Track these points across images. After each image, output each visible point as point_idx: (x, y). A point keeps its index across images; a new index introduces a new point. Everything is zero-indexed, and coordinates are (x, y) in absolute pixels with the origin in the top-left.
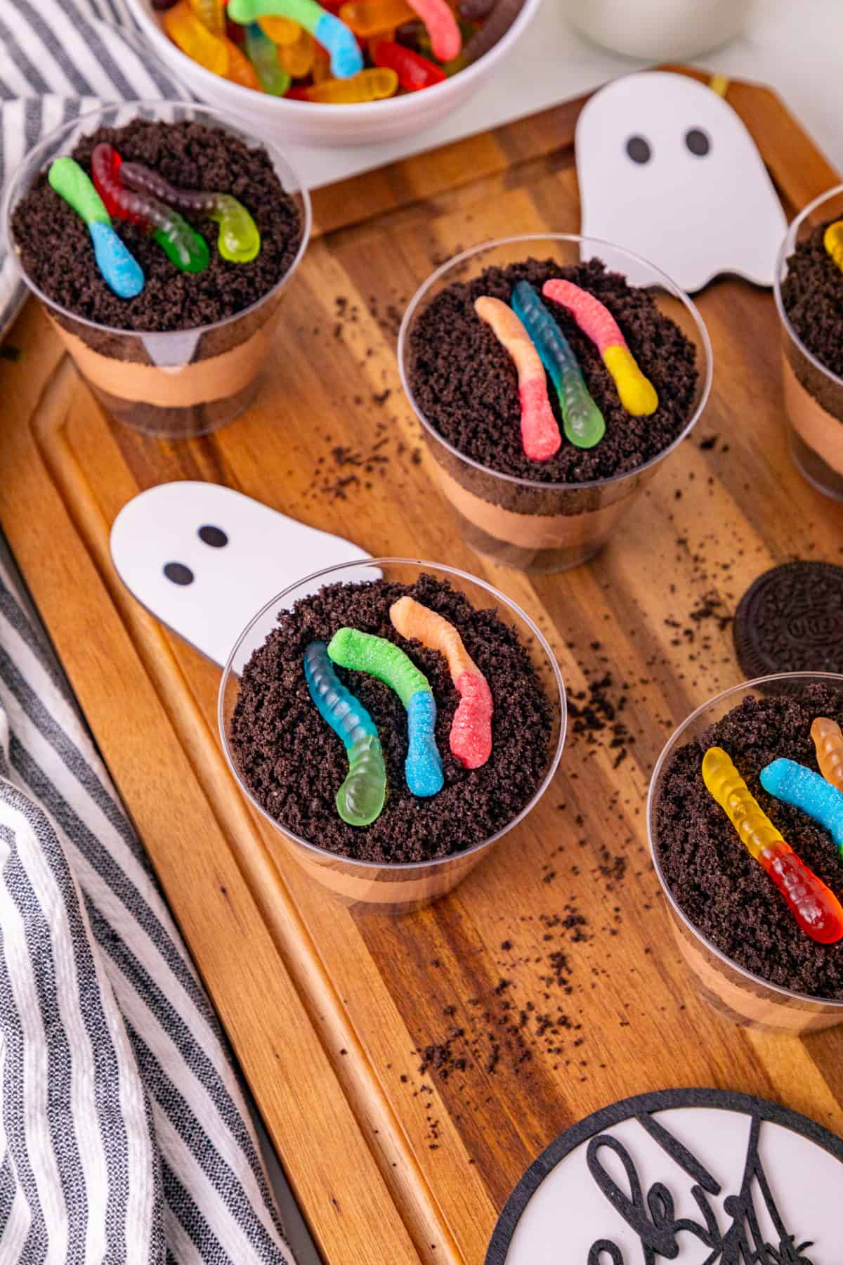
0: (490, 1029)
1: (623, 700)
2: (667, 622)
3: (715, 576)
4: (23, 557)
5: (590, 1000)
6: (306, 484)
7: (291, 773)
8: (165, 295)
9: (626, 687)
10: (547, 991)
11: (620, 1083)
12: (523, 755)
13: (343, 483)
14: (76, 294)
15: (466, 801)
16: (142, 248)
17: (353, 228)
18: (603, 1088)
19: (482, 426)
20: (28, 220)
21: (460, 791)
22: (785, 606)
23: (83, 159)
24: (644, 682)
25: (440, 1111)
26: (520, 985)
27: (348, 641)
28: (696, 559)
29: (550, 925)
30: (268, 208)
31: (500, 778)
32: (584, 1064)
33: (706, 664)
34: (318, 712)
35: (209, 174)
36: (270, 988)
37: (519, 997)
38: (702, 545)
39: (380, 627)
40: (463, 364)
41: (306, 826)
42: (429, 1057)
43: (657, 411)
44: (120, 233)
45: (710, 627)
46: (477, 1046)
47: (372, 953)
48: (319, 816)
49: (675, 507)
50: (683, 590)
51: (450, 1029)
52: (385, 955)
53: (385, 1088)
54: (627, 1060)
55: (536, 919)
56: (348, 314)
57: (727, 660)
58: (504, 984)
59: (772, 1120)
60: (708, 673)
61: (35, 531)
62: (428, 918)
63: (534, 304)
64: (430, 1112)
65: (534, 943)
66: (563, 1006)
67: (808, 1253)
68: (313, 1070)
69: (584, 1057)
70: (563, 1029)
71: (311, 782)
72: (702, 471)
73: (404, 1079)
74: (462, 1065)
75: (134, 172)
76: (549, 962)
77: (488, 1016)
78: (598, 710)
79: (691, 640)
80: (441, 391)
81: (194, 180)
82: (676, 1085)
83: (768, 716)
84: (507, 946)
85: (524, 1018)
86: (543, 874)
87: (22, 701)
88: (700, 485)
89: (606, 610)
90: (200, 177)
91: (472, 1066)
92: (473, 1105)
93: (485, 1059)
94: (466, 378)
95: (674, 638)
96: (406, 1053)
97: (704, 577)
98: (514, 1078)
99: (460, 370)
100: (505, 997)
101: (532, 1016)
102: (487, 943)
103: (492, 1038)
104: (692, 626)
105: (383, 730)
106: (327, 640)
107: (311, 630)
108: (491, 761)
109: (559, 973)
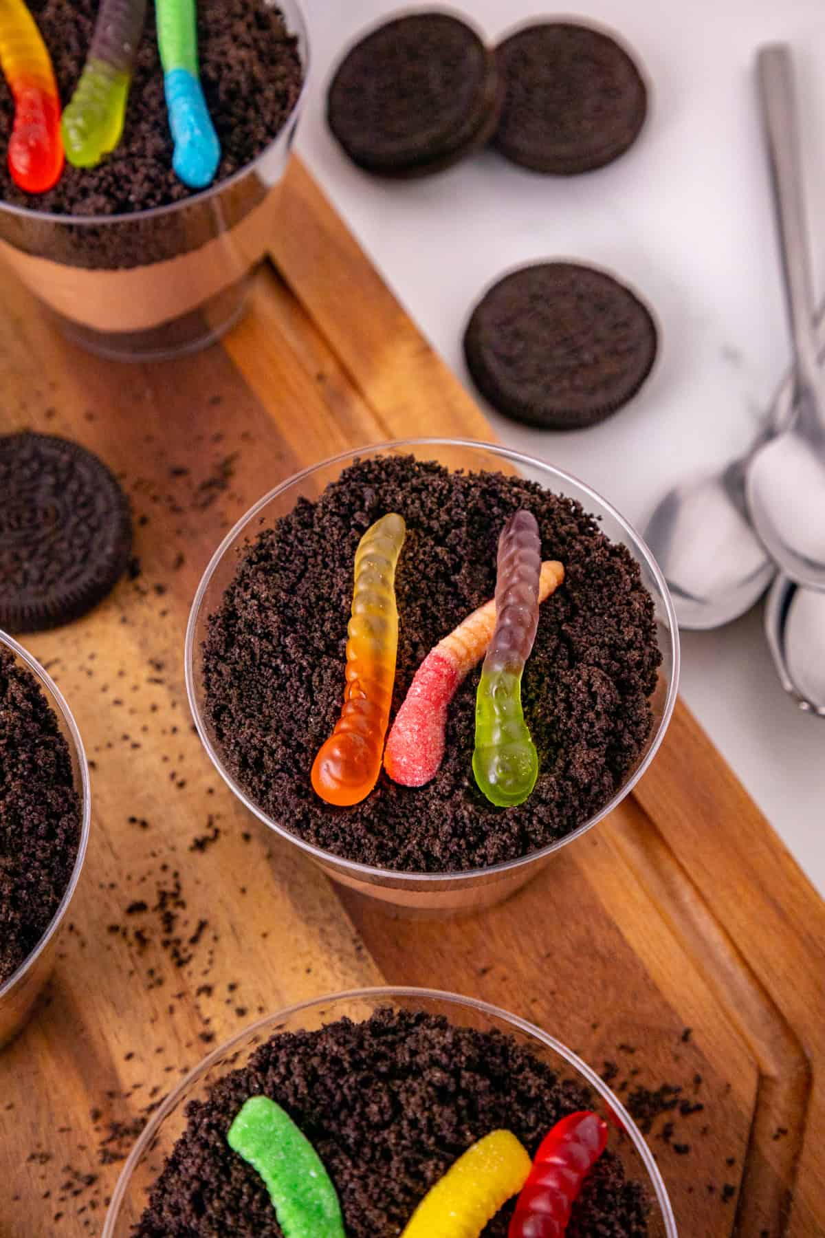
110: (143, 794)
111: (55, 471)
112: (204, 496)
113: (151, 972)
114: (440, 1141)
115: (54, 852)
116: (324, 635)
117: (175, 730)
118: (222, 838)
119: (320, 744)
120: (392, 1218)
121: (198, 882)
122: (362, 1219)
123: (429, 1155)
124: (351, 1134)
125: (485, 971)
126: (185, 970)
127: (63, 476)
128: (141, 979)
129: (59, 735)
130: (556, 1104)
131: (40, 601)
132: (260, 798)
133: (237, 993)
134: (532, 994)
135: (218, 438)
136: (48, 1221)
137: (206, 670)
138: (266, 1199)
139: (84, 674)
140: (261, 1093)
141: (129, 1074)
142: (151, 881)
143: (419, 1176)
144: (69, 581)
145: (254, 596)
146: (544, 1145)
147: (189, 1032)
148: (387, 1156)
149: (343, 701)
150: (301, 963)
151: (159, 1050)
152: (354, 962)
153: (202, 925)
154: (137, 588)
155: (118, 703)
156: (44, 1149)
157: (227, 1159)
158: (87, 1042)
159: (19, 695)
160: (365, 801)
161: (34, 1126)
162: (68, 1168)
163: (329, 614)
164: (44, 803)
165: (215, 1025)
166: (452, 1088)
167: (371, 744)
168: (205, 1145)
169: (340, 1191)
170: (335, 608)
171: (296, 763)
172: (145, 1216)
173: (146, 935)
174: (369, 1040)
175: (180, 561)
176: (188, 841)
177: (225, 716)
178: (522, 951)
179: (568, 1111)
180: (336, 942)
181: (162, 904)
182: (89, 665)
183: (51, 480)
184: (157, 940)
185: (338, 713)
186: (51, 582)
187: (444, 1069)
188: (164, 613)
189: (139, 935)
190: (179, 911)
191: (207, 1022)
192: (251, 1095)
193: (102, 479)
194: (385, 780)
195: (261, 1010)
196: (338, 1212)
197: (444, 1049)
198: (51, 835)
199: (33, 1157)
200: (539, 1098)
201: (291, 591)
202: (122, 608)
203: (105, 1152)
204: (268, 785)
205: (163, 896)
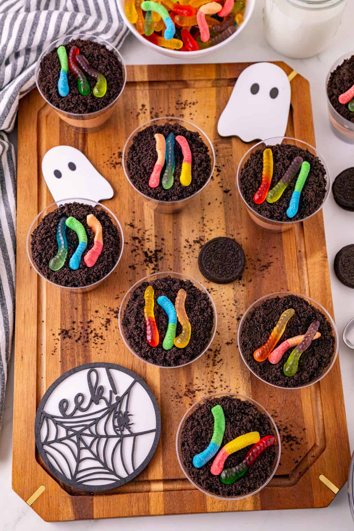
0: (82, 331)
1: (162, 258)
2: (186, 240)
3: (206, 232)
4: (19, 152)
5: (111, 334)
6: (106, 160)
7: (41, 250)
8: (71, 100)
9: (165, 254)
10: (101, 327)
11: (107, 358)
12: (102, 268)
13: (117, 163)
14: (49, 90)
15: (81, 275)
16: (72, 83)
17: (159, 82)
18: (102, 357)
19: (139, 172)
20: (46, 62)
21: (81, 272)
22: (217, 249)
23: (68, 48)
24: (171, 255)
25: (59, 346)
26: (95, 323)
27: (71, 221)
28: (204, 225)
29: (110, 311)
30: (113, 82)
31: (93, 272)
32: (101, 349)
33: (190, 257)
34: (56, 236)
35: (101, 67)
36: (31, 298)
37: (93, 326)
38: (208, 221)
39: (83, 219)
40: (144, 151)
41: (40, 265)
42: (62, 332)
43: (189, 186)
44: (68, 75)
45: (197, 246)
46: (76, 334)
47: (61, 300)
48: (44, 264)
49: (206, 207)
50: (196, 232)
51: (71, 327)
52: (64, 302)
53: (48, 335)
54: (112, 353)
55: (108, 307)
56: (143, 110)
57: (196, 258)
58: (91, 321)
59: (139, 382)
60: (189, 259)
61: (26, 145)
62: (80, 296)
63: (171, 141)
64: (56, 346)
65: (104, 314)
66: (103, 333)
67: (130, 417)
68: (32, 323)
69: (102, 348)
70: (100, 339)
71: (46, 254)
72: (220, 199)
73: (53, 335)
74: (70, 337)
75: (79, 59)
76: (105, 320)
77: (82, 327)
78: (154, 258)
79: (190, 248)
80: (134, 157)
81: (96, 67)
82: (121, 365)
83: (170, 283)
84: (97, 312)
85: (92, 332)
86: (116, 297)
87: (3, 194)
88: (217, 203)
89: (171, 230)
90: (98, 66)
91: (72, 339)
92: (68, 348)
93: (76, 338)
94: (142, 156)
95: (185, 245)
96: (57, 329)
97: (203, 231)
98: (81, 345)
99: (142, 153)
100: (89, 325)
101: (94, 332)
102: (92, 309)
103: (81, 333)
104: (192, 243)
105: (70, 248)
106: (67, 217)
107: (65, 213)
108: (93, 267)
109: (106, 324)
110: (221, 328)
111: (234, 251)
112: (262, 269)
113: (208, 364)
114: (246, 428)
115: (203, 344)
116: (269, 327)
117: (233, 317)
118: (233, 344)
119: (259, 348)
120: (232, 437)
121: (224, 351)
122: (228, 434)
123: (243, 430)
124: (232, 420)
125: (271, 397)
126: (214, 367)
127: (235, 253)
128: (205, 364)
129: (213, 321)
130: (269, 432)
131: (219, 278)
132: (243, 352)
133: (222, 377)
134: (278, 406)
135: (271, 256)
136: (170, 401)
137: (245, 322)
138: (213, 422)
139: (220, 296)
140: (220, 405)
141: (196, 381)
142: (215, 346)
143: (240, 432)
144: (226, 277)
145: (260, 313)
146: (264, 438)
147: (209, 379)
148: (236, 426)
149: (266, 341)
150: (237, 377)
151: (203, 380)
152: (247, 382)
153: (221, 360)
154: (239, 282)
155: (224, 305)
156: (175, 387)
157: (210, 413)
158: (190, 371)
159: (209, 312)
160: (261, 362)
161: (175, 382)
162: (177, 393)
163: (272, 323)
164: (205, 334)
165: (215, 380)
166: (253, 421)
167: (268, 353)
168: (207, 408)
169: (226, 428)
170: (274, 322)
171: (253, 349)
172: (192, 414)
173: (210, 356)
174: (242, 405)
175: (251, 281)
176: (226, 341)
177: (244, 333)
178: (280, 397)
179: (270, 435)
180: (246, 376)
181: (215, 352)
182: (222, 295)
183: (232, 253)
184: (211, 358)
185: (265, 343)
186: (223, 275)
187: (253, 417)
188: (242, 291)
189: (208, 355)
190: (218, 355)
191: (214, 379)
192: (218, 404)
193: (242, 257)
194: (267, 360)
195: (225, 382)
196: (224, 431)
197: (254, 414)
198: (204, 340)
199: (172, 388)
200: (267, 430)
201: (267, 315)
202: (234, 285)
203: (185, 394)
204: (246, 350)
205: (216, 350)
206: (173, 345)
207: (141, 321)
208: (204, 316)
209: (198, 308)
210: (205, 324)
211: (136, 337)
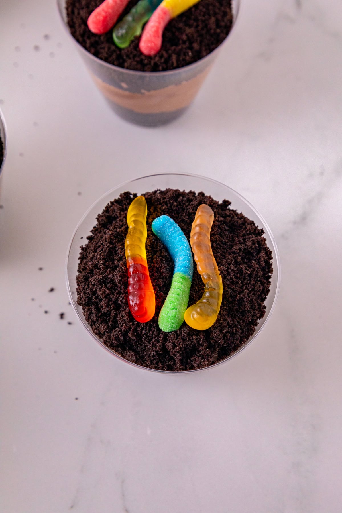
206: (181, 323)
207: (116, 267)
208: (250, 267)
209: (240, 249)
210: (253, 282)
211: (102, 303)
